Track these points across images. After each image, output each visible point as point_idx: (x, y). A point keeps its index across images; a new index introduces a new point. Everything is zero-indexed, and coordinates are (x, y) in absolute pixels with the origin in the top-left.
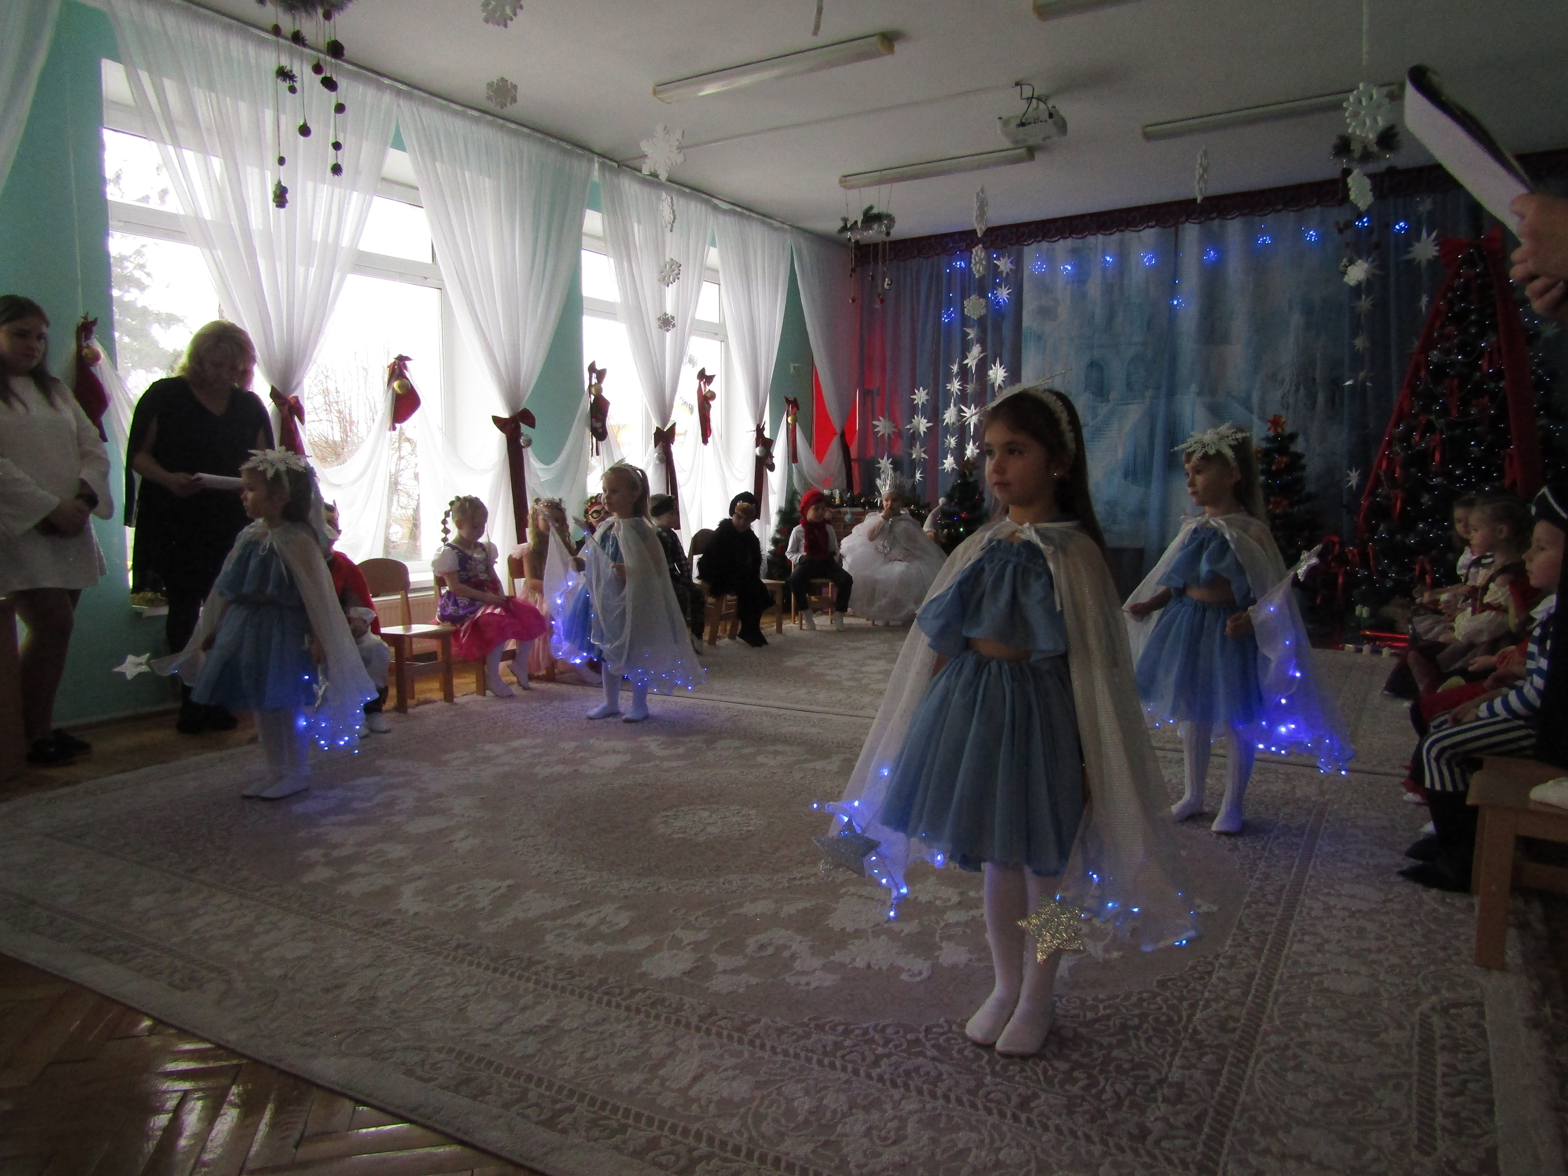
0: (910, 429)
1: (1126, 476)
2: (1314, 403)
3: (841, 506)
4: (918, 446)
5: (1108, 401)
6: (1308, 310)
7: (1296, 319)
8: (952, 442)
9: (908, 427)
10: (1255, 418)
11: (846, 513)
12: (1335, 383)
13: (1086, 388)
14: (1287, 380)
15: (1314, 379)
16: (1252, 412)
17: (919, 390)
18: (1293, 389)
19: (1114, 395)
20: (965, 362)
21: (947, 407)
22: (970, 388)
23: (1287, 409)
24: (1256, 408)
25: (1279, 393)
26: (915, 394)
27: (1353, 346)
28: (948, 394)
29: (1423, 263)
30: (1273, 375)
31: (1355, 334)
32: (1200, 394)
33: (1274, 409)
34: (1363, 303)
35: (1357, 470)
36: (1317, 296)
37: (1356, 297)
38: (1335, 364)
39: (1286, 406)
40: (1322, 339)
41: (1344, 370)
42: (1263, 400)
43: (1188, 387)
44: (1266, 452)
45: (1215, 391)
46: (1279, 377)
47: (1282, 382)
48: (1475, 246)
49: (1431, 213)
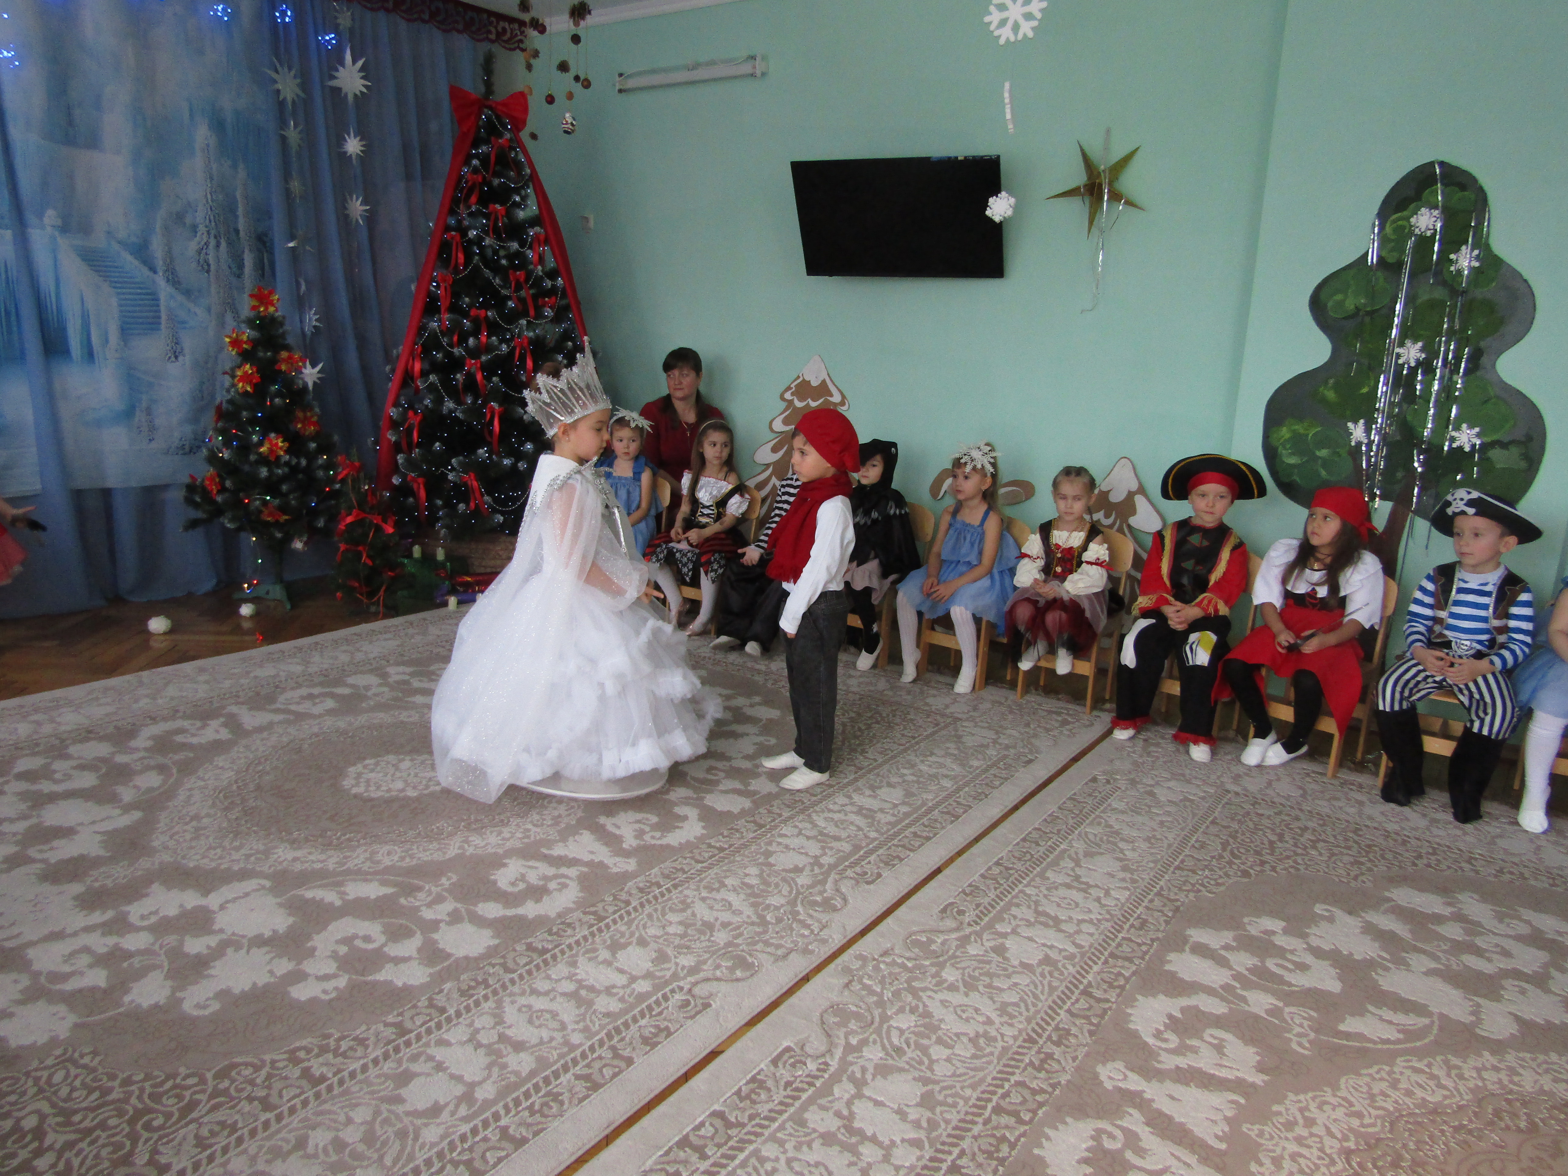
2: (241, 266)
6: (218, 125)
7: (203, 134)
10: (160, 281)
12: (264, 243)
14: (202, 229)
15: (237, 231)
16: (153, 270)
18: (213, 242)
23: (208, 271)
24: (160, 264)
25: (193, 246)
27: (288, 193)
29: (350, 98)
30: (179, 217)
31: (287, 176)
32: (64, 229)
33: (188, 270)
34: (293, 134)
35: (313, 366)
36: (228, 103)
37: (283, 123)
38: (262, 213)
39: (206, 267)
40: (242, 174)
41: (278, 226)
42: (169, 253)
43: (40, 215)
44: (255, 343)
45: (86, 229)
46: (188, 220)
47: (194, 229)
48: (490, 108)
49: (351, 31)
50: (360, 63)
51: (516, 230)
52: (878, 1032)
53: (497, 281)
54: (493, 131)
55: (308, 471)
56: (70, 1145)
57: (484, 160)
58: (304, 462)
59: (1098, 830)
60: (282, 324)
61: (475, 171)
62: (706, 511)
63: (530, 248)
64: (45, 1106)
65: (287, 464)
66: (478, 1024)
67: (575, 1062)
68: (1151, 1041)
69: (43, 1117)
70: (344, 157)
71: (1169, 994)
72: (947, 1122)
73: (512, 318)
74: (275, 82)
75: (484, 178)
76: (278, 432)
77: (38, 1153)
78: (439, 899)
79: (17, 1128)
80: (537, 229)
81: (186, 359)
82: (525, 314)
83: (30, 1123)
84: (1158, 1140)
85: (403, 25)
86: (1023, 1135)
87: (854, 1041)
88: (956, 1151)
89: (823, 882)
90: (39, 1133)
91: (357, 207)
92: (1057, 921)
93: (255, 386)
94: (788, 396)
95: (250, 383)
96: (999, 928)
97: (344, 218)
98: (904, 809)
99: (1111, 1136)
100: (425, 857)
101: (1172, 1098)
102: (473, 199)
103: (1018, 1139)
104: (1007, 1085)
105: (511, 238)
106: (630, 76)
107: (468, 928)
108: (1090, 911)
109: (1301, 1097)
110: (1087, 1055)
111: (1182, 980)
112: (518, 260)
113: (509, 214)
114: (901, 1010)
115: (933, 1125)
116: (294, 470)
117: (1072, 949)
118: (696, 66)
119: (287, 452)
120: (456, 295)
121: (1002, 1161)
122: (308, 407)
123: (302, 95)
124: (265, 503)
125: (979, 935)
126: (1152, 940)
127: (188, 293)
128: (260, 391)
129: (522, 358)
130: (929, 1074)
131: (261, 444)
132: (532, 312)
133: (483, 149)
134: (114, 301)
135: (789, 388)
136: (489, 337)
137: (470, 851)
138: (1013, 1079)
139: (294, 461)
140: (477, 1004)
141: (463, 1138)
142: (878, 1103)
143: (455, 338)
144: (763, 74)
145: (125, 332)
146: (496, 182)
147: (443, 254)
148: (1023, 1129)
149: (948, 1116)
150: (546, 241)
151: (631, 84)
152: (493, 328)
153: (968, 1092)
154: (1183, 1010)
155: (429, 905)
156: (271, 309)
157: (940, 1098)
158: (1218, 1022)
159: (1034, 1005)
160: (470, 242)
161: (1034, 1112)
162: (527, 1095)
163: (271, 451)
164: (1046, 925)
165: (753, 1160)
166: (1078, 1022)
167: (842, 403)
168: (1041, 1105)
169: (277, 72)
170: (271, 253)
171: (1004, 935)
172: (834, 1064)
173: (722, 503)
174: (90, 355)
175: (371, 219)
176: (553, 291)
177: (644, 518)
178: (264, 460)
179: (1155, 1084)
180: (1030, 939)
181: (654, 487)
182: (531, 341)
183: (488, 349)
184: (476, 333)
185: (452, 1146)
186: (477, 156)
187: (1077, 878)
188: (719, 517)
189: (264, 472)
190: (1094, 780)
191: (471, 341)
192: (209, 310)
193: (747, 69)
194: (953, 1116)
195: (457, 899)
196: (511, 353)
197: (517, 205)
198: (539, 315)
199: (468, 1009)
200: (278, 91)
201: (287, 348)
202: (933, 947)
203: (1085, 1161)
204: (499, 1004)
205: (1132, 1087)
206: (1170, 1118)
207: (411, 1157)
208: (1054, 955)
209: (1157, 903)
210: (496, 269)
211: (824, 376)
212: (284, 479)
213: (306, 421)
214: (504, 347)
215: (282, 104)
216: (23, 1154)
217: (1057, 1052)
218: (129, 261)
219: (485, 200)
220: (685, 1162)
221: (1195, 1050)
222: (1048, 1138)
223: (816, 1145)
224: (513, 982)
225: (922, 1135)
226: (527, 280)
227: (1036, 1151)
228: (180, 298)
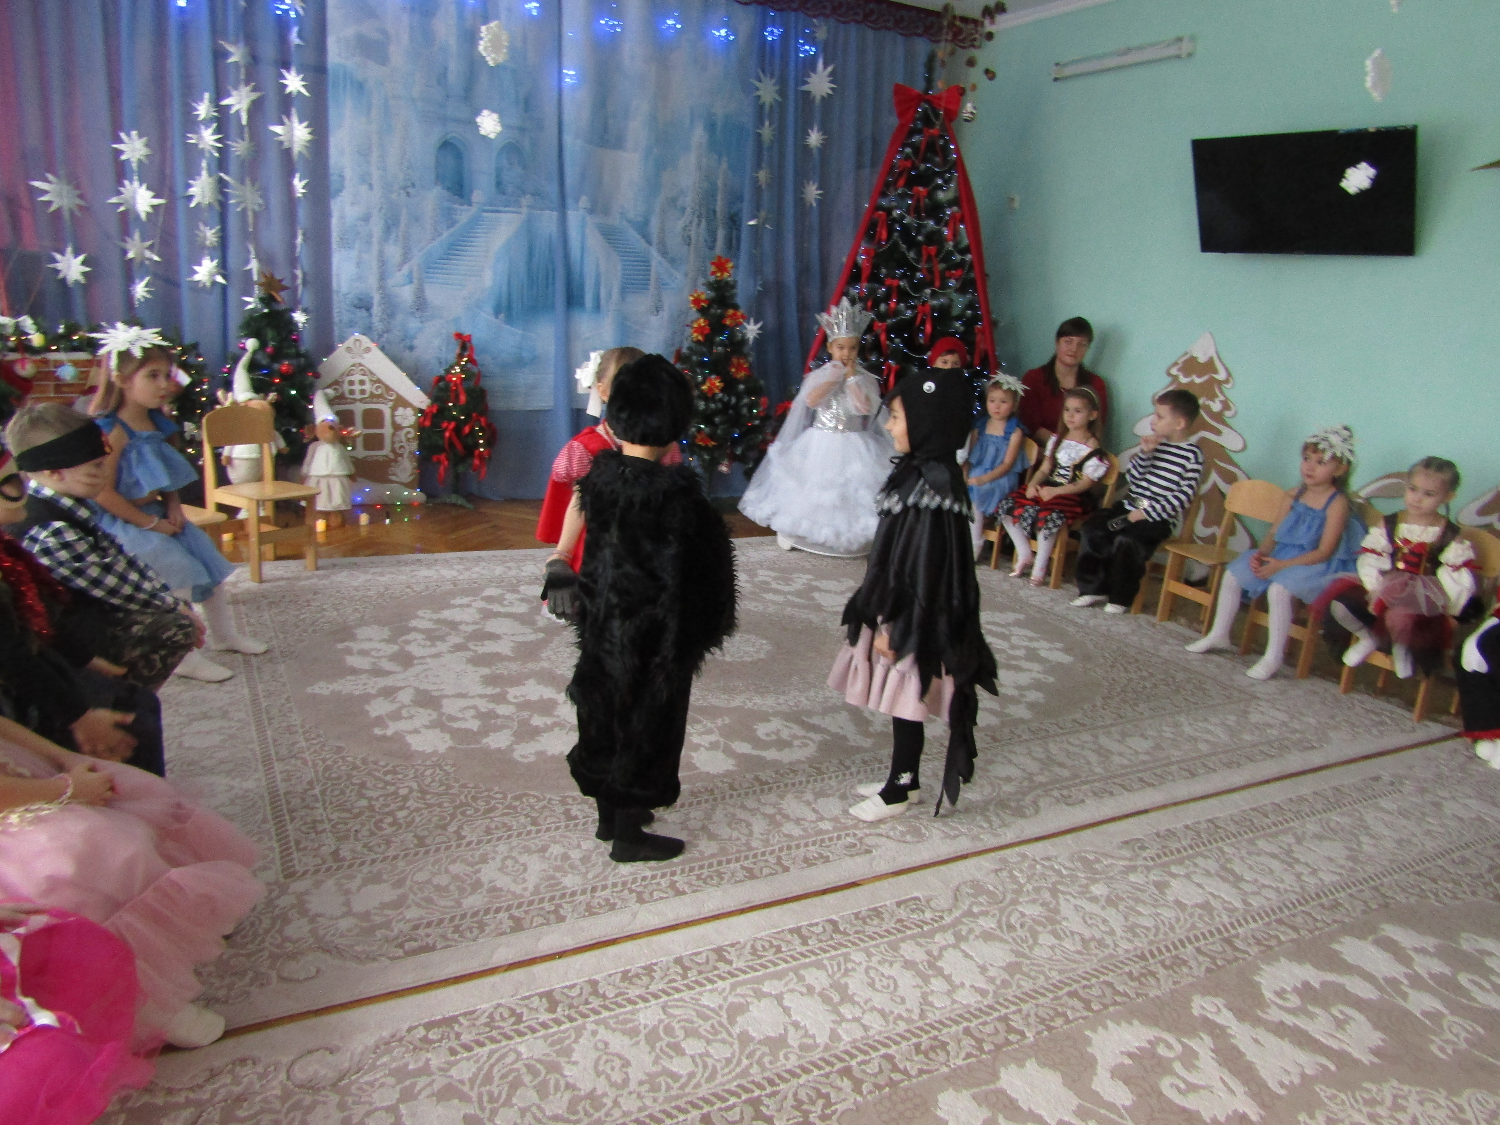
0: (119, 205)
1: (497, 312)
2: (714, 240)
3: (46, 349)
4: (137, 236)
5: (470, 204)
6: (711, 127)
7: (699, 135)
8: (210, 235)
9: (114, 200)
10: (654, 251)
11: (59, 364)
12: (734, 222)
13: (439, 179)
14: (689, 211)
15: (715, 212)
16: (649, 242)
17: (128, 135)
18: (696, 220)
19: (478, 196)
20: (225, 102)
21: (192, 173)
22: (239, 148)
23: (689, 244)
24: (655, 239)
25: (680, 224)
26: (121, 141)
27: (756, 180)
28: (193, 153)
29: (818, 99)
30: (673, 201)
31: (758, 166)
32: (592, 211)
33: (674, 242)
34: (767, 132)
35: (756, 323)
36: (720, 110)
37: (760, 122)
38: (734, 198)
39: (688, 241)
40: (724, 166)
41: (746, 207)
42: (662, 231)
43: (577, 200)
44: (711, 302)
45: (606, 212)
46: (680, 203)
47: (683, 209)
48: (928, 102)
49: (826, 43)
50: (830, 69)
51: (935, 210)
52: (1002, 911)
53: (912, 255)
54: (927, 122)
55: (737, 407)
56: (418, 810)
57: (915, 148)
58: (734, 400)
59: (1345, 821)
60: (733, 287)
61: (907, 158)
62: (1062, 472)
63: (946, 225)
64: (415, 786)
65: (721, 400)
66: (692, 815)
67: (746, 858)
68: (1268, 995)
69: (411, 790)
70: (806, 149)
71: (1317, 966)
72: (1019, 986)
73: (918, 287)
74: (757, 89)
75: (913, 163)
76: (718, 374)
77: (401, 808)
78: (709, 732)
79: (396, 793)
80: (955, 209)
81: (665, 314)
82: (931, 284)
83: (403, 792)
84: (1216, 1064)
85: (870, 34)
86: (1085, 1018)
87: (975, 910)
88: (1013, 1008)
89: (1025, 794)
90: (406, 798)
91: (812, 192)
92: (1239, 879)
93: (706, 337)
94: (1174, 371)
95: (702, 333)
96: (1174, 869)
97: (800, 201)
98: (1146, 758)
99: (1169, 1047)
100: (714, 702)
101: (1256, 1041)
102: (901, 182)
103: (1076, 1019)
104: (1094, 981)
105: (929, 217)
106: (1066, 65)
107: (720, 755)
108: (1282, 881)
109: (1406, 1088)
110: (1192, 985)
111: (1344, 961)
112: (934, 238)
113: (931, 195)
114: (1034, 901)
115: (1005, 984)
116: (727, 406)
117: (1238, 904)
118: (1128, 50)
119: (722, 390)
120: (876, 267)
121: (1050, 1029)
122: (745, 356)
123: (779, 99)
124: (700, 430)
125: (1148, 869)
126: (1335, 921)
127: (673, 261)
128: (709, 341)
129: (923, 323)
130: (1027, 951)
131: (703, 383)
132: (937, 283)
133: (916, 139)
134: (619, 267)
135: (1176, 364)
136: (898, 303)
137: (749, 705)
138: (1102, 978)
139: (726, 399)
140: (699, 803)
141: (644, 878)
142: (967, 956)
143: (870, 304)
144: (1190, 55)
145: (624, 291)
146: (922, 167)
147: (869, 231)
148: (1086, 1013)
149: (1022, 983)
150: (962, 221)
151: (1067, 71)
152: (903, 296)
153: (1054, 974)
154: (1323, 984)
155: (700, 734)
156: (726, 275)
157: (1025, 969)
158: (1358, 1003)
159: (1166, 934)
160: (895, 221)
161: (1106, 1007)
162: (701, 867)
163: (710, 389)
164: (1224, 879)
165: (841, 959)
166: (1201, 958)
167: (1227, 381)
168: (1115, 1003)
169: (760, 81)
170: (739, 230)
171: (1174, 876)
172: (948, 919)
173: (1079, 467)
174: (597, 307)
175: (822, 202)
176: (961, 264)
177: (1006, 473)
178: (704, 396)
179: (1246, 1027)
180: (1199, 885)
181: (1021, 447)
182: (933, 309)
183: (896, 313)
184: (887, 298)
185: (635, 881)
186: (912, 145)
187: (1289, 852)
188: (1074, 479)
189: (702, 405)
190: (1376, 779)
191: (883, 307)
192: (686, 275)
193: (1172, 51)
194: (1027, 985)
195: (721, 735)
196: (914, 318)
197: (940, 187)
198: (944, 286)
199: (691, 804)
200: (759, 97)
201: (736, 307)
202: (1097, 866)
203: (1130, 1055)
204: (713, 808)
205: (1220, 1020)
206: (1241, 1054)
207: (605, 878)
208: (1213, 902)
209: (1367, 894)
210: (912, 243)
211: (1212, 353)
212: (716, 412)
213: (739, 367)
214: (909, 313)
215: (762, 107)
216: (393, 806)
217: (1162, 972)
218: (633, 235)
219: (911, 183)
220: (788, 942)
221: (1311, 1016)
222: (1106, 1028)
223: (897, 965)
224: (731, 796)
225: (991, 988)
226: (937, 255)
227: (1088, 1033)
228: (666, 264)
